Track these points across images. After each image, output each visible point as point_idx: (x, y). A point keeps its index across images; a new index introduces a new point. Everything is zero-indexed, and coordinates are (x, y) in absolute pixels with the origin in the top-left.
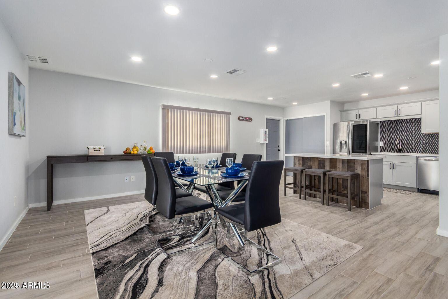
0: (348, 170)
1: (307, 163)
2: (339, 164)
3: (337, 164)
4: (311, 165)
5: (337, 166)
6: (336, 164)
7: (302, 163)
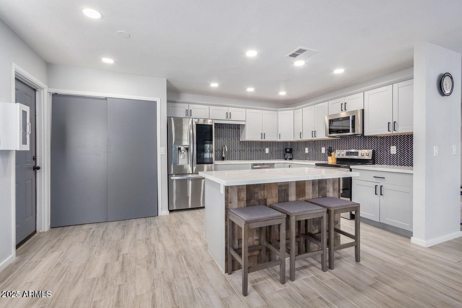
0: (319, 195)
1: (256, 196)
2: (308, 187)
3: (306, 187)
4: (265, 198)
5: (307, 191)
6: (305, 189)
7: (245, 197)
